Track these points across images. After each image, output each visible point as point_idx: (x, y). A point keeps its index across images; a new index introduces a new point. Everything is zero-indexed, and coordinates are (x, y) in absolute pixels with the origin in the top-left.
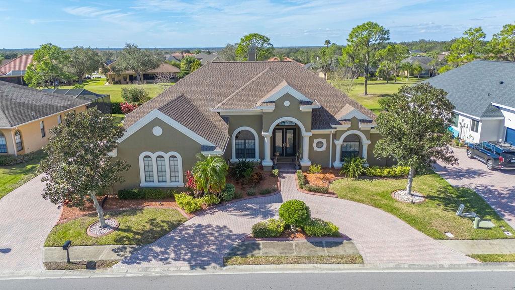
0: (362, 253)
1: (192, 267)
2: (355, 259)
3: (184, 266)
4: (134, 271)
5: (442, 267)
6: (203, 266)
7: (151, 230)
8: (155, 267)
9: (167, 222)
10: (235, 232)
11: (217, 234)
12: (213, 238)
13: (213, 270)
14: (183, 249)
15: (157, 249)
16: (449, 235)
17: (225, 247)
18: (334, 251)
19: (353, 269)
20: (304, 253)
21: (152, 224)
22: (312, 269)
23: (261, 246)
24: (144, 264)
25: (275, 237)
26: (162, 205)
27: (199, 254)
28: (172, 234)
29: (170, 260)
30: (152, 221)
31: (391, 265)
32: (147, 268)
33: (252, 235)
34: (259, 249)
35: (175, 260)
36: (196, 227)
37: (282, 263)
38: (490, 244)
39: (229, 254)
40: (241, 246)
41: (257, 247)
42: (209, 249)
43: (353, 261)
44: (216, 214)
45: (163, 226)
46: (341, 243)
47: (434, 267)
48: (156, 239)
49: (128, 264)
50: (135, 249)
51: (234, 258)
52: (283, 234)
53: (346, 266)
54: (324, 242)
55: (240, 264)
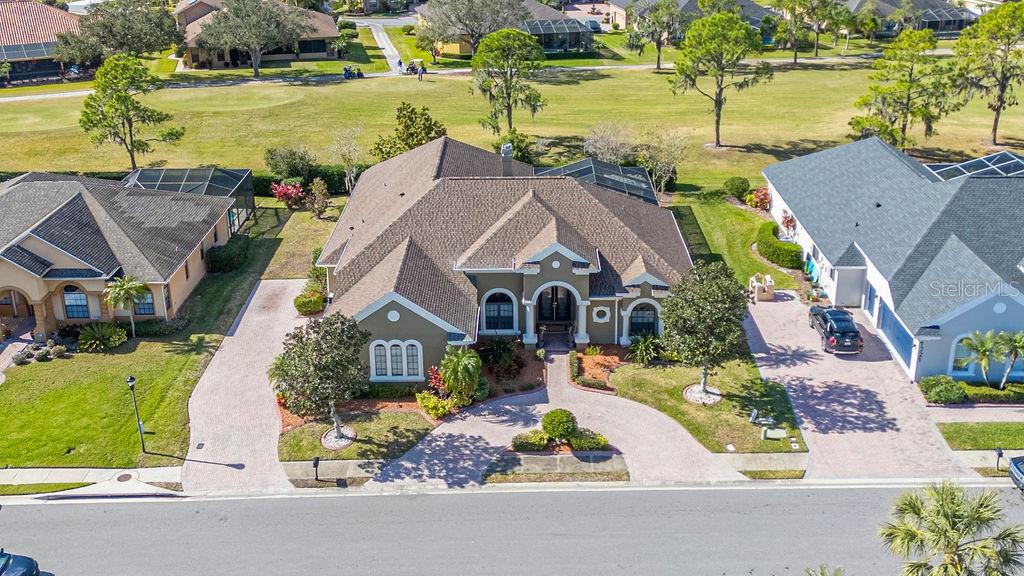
0: (630, 470)
1: (450, 486)
2: (623, 476)
3: (442, 485)
4: (389, 489)
5: (708, 484)
6: (461, 484)
7: (396, 440)
8: (410, 485)
9: (413, 431)
10: (492, 445)
11: (472, 447)
12: (468, 452)
13: (472, 489)
14: (435, 464)
15: (409, 465)
16: (731, 447)
17: (482, 463)
18: (602, 466)
19: (618, 487)
20: (569, 470)
21: (395, 434)
22: (575, 487)
23: (522, 462)
24: (398, 481)
25: (538, 450)
26: (401, 406)
27: (455, 470)
28: (420, 447)
29: (424, 477)
30: (394, 429)
31: (658, 483)
32: (402, 487)
33: (511, 448)
34: (520, 465)
35: (430, 477)
36: (447, 437)
37: (544, 481)
38: (770, 458)
39: (487, 470)
40: (499, 461)
41: (517, 462)
42: (466, 465)
43: (618, 478)
44: (468, 419)
45: (408, 437)
46: (610, 458)
47: (700, 484)
48: (404, 452)
49: (381, 482)
50: (384, 465)
51: (493, 476)
52: (548, 448)
53: (611, 483)
54: (591, 457)
55: (500, 482)
